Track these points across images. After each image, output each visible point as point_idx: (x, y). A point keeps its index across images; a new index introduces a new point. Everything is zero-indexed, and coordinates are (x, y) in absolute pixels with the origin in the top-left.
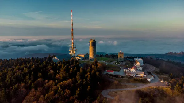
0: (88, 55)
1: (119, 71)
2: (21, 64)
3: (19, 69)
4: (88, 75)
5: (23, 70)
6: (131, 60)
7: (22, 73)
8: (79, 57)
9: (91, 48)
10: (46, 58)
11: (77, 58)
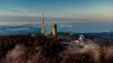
0: (52, 33)
1: (69, 42)
2: (13, 38)
3: (11, 41)
4: (51, 44)
5: (14, 41)
6: (77, 36)
7: (13, 43)
8: (47, 34)
9: (54, 29)
10: (27, 35)
11: (46, 35)
